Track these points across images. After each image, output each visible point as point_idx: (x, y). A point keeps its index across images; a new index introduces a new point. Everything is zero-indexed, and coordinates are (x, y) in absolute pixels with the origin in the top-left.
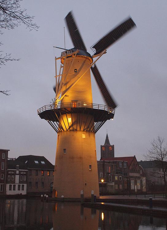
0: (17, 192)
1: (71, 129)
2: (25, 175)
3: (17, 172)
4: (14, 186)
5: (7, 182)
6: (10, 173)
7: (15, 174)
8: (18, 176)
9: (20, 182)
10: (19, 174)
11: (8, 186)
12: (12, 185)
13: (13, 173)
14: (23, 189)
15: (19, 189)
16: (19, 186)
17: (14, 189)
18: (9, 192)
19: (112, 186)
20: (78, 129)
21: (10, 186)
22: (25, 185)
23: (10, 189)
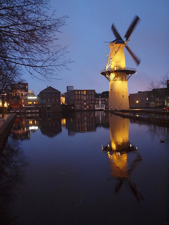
0: (100, 108)
1: (114, 80)
2: (104, 100)
3: (100, 99)
4: (99, 106)
5: (95, 104)
6: (96, 100)
7: (99, 100)
8: (101, 101)
9: (102, 104)
10: (101, 100)
11: (96, 106)
12: (98, 105)
13: (98, 100)
14: (103, 107)
15: (101, 107)
16: (101, 105)
17: (99, 107)
18: (96, 109)
19: (153, 104)
20: (117, 79)
21: (97, 106)
22: (104, 105)
23: (97, 107)
